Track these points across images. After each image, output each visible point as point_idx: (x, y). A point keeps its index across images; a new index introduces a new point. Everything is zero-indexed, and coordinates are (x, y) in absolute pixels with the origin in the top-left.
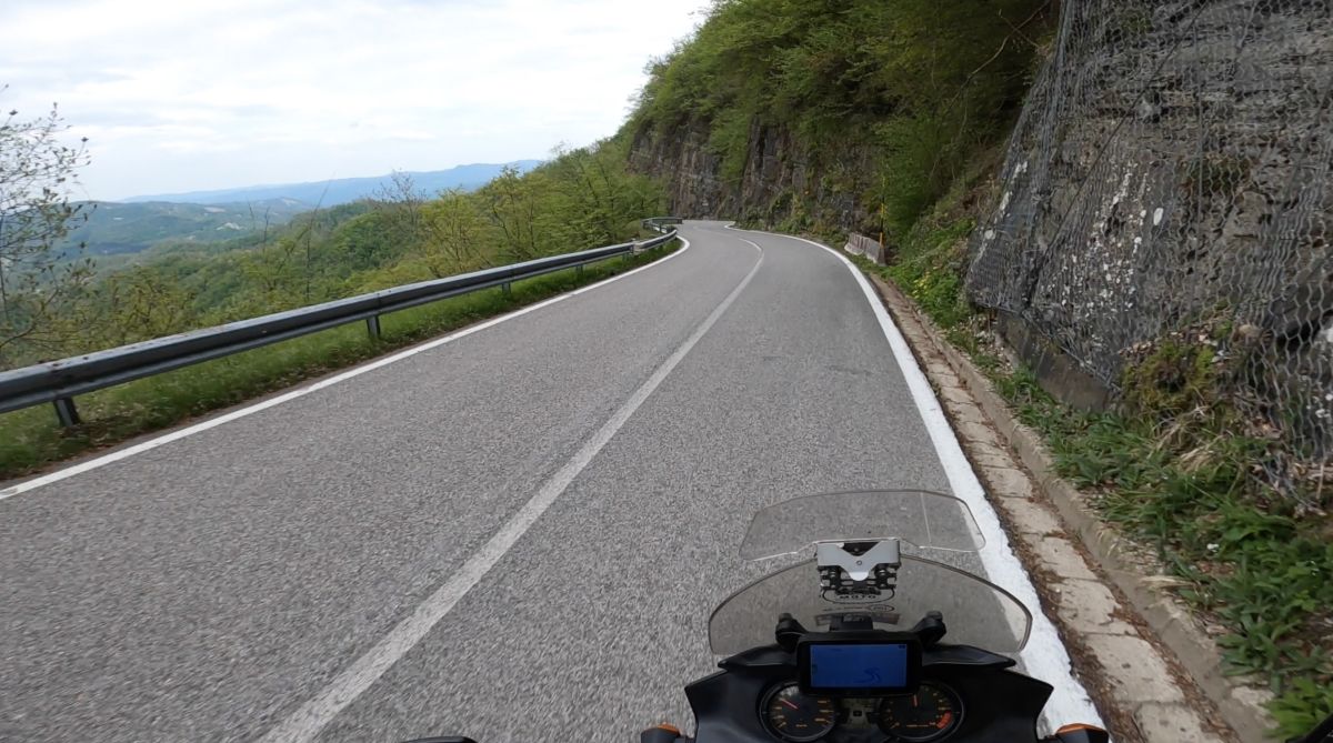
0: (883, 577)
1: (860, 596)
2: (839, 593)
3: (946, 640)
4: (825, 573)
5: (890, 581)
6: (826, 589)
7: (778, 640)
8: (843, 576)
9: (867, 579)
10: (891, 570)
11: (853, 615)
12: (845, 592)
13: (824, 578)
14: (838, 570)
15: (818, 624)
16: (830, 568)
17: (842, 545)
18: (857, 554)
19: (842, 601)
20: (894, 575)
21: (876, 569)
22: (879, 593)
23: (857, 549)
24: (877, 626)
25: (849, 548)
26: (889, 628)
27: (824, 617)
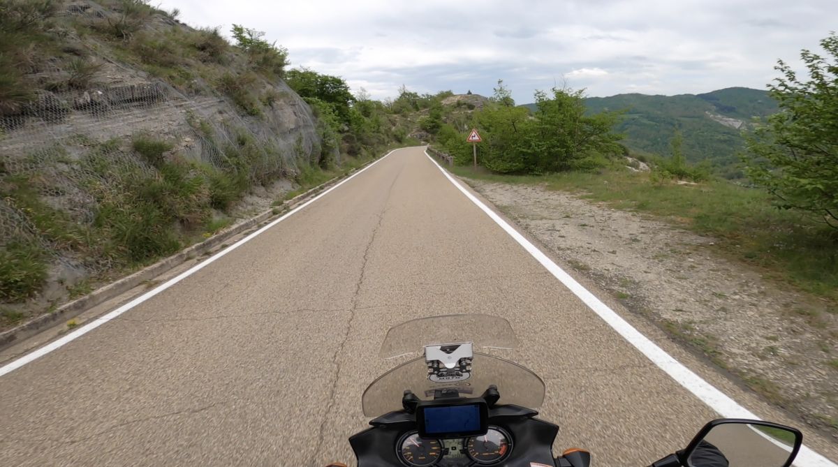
0: (463, 365)
1: (451, 377)
2: (438, 376)
3: (500, 402)
4: (430, 365)
5: (468, 368)
6: (431, 374)
7: (404, 406)
8: (441, 366)
9: (455, 367)
10: (468, 362)
11: (448, 390)
12: (442, 375)
13: (430, 367)
14: (438, 362)
15: (427, 396)
16: (433, 362)
17: (440, 347)
18: (448, 353)
19: (441, 381)
20: (469, 364)
21: (460, 361)
22: (462, 375)
23: (449, 349)
24: (461, 395)
25: (443, 349)
26: (468, 396)
27: (430, 391)
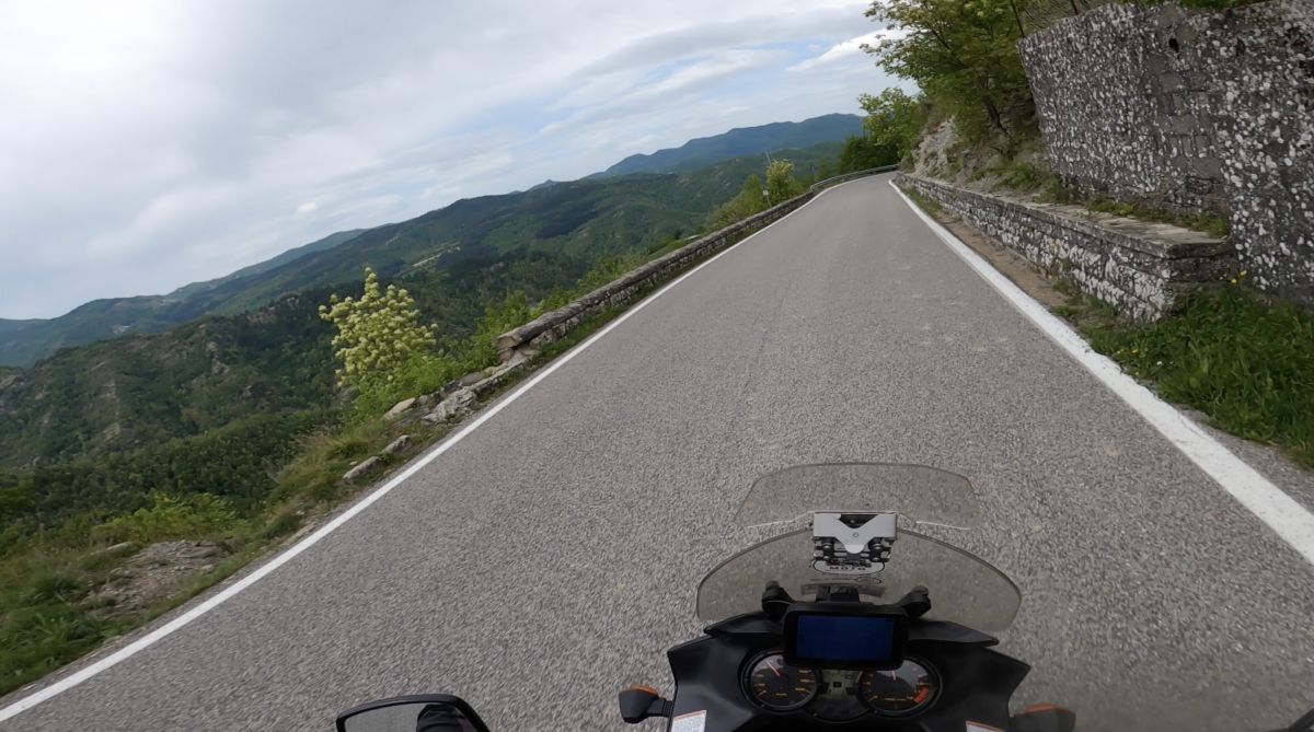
0: (876, 550)
1: (850, 567)
2: (829, 562)
3: (928, 615)
4: (819, 544)
5: (884, 555)
6: (818, 559)
7: (764, 607)
8: (836, 547)
9: (862, 552)
10: (887, 545)
11: (842, 586)
12: (836, 563)
13: (818, 548)
14: (833, 540)
15: (803, 593)
16: (823, 539)
17: (839, 516)
18: (853, 526)
19: (832, 571)
20: (888, 549)
21: (871, 544)
22: (870, 566)
23: (853, 521)
24: (863, 598)
25: (845, 519)
26: (877, 601)
27: (810, 587)
